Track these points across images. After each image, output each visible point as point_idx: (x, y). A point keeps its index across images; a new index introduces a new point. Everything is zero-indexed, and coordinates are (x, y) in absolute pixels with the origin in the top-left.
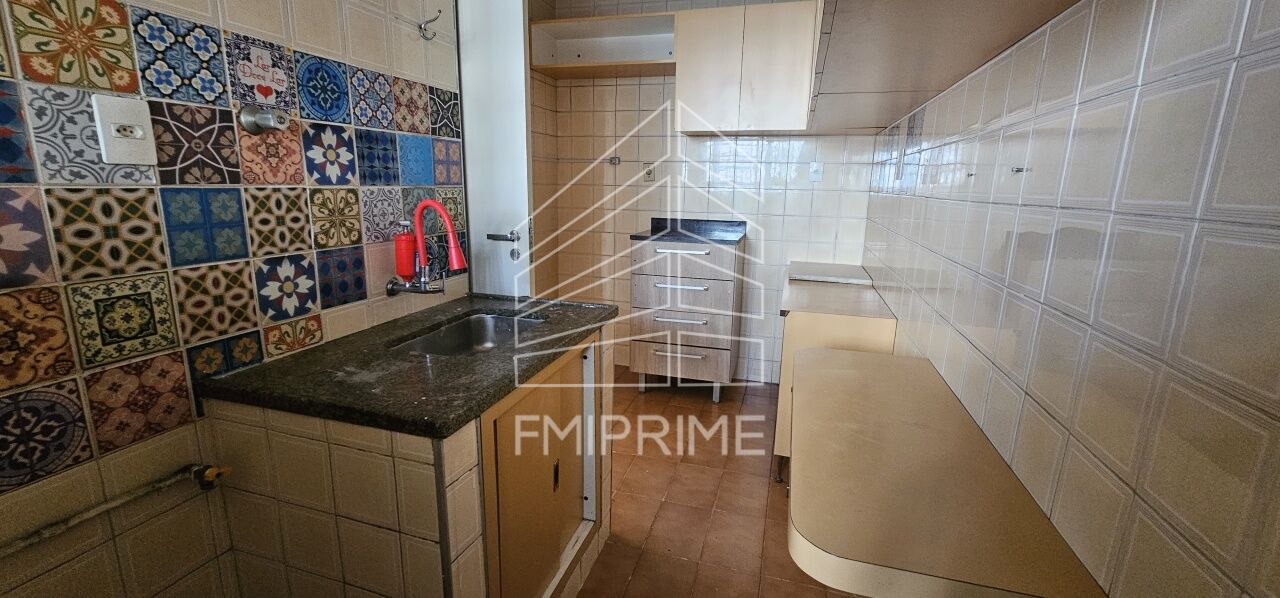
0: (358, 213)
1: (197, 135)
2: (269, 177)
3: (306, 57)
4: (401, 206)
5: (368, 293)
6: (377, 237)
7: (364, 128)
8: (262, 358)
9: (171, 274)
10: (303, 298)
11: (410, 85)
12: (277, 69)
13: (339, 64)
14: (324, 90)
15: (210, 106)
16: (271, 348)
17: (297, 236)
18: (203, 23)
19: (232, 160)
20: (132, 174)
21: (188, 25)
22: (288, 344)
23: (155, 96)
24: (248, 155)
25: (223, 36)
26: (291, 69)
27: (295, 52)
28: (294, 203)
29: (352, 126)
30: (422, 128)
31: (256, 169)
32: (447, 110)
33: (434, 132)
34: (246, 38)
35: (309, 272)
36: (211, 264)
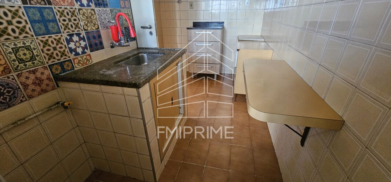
0: (96, 18)
2: (62, 3)
4: (110, 16)
5: (104, 47)
6: (104, 27)
8: (74, 69)
9: (36, 39)
10: (84, 48)
16: (76, 65)
17: (77, 26)
22: (82, 64)
28: (73, 14)
35: (83, 39)
36: (49, 36)
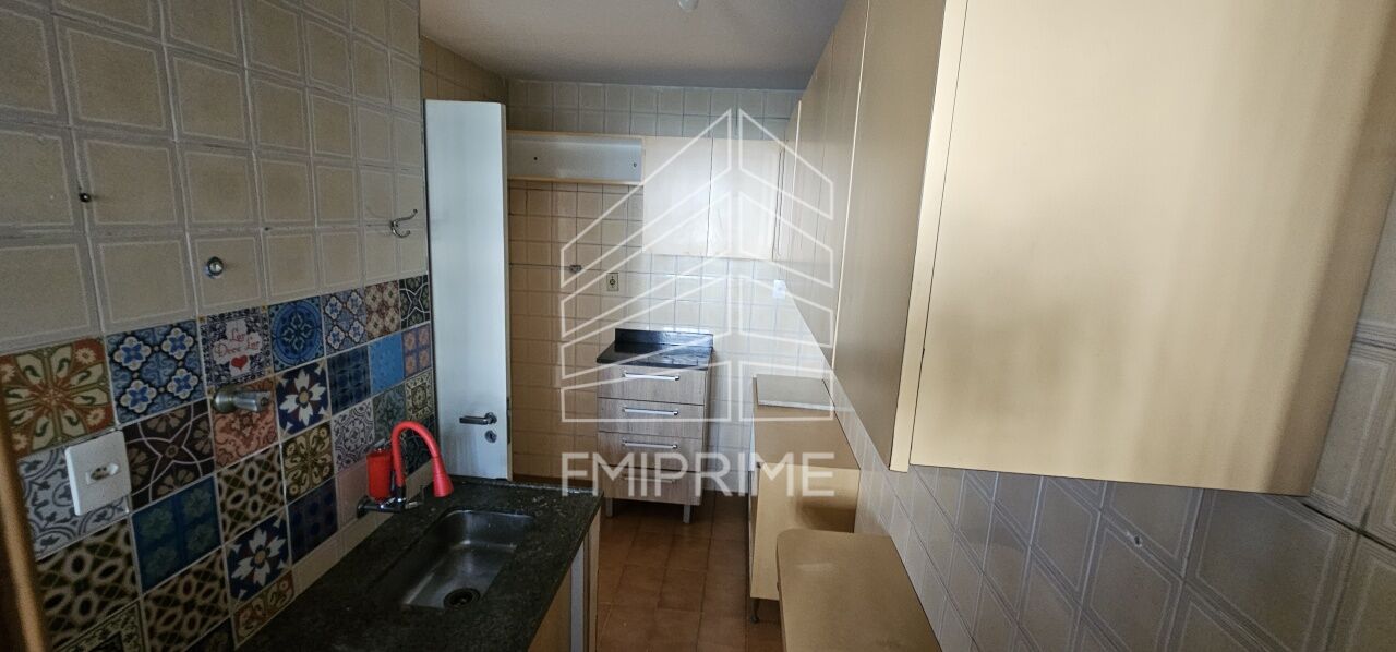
0: (330, 446)
1: (170, 441)
2: (243, 450)
3: (280, 307)
4: (371, 419)
5: (339, 525)
6: (348, 462)
7: (338, 353)
8: (233, 646)
9: (142, 602)
10: (274, 562)
11: (381, 288)
12: (252, 334)
13: (312, 299)
14: (298, 332)
15: (185, 404)
16: (242, 631)
17: (270, 498)
18: (180, 320)
19: (206, 451)
20: (105, 513)
21: (164, 330)
22: (259, 618)
23: (131, 419)
24: (221, 437)
25: (199, 324)
26: (266, 327)
27: (270, 307)
28: (266, 466)
29: (325, 357)
30: (393, 327)
31: (229, 448)
32: (416, 296)
33: (404, 325)
34: (222, 316)
35: (281, 531)
36: (180, 572)
